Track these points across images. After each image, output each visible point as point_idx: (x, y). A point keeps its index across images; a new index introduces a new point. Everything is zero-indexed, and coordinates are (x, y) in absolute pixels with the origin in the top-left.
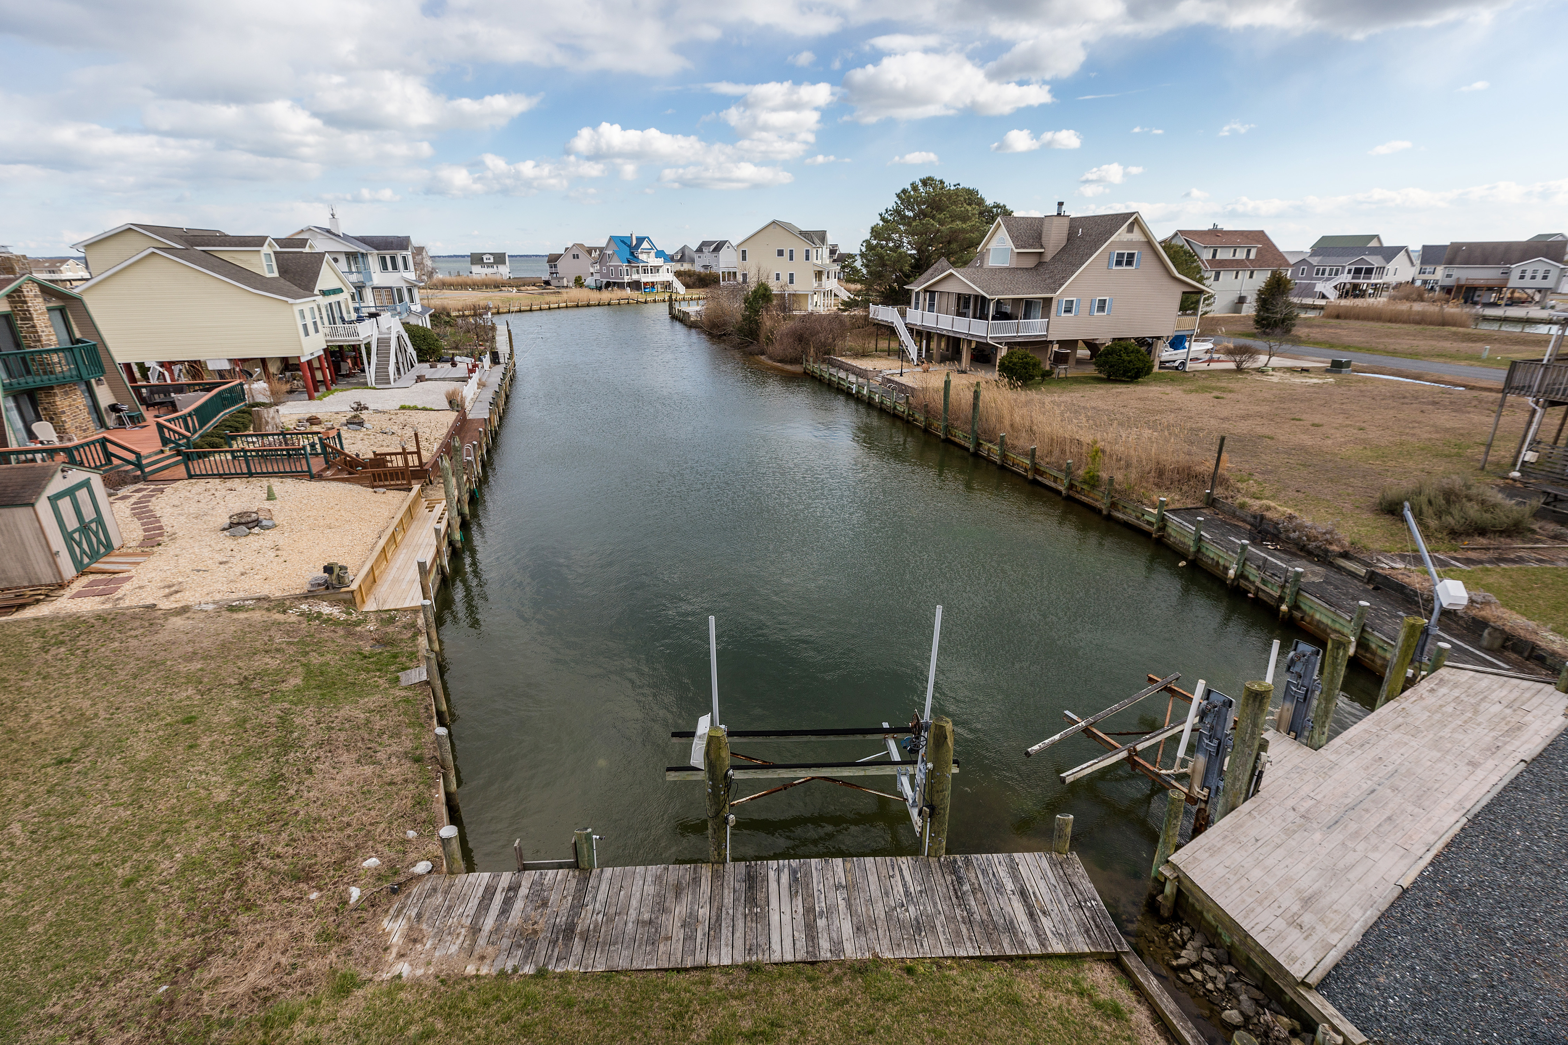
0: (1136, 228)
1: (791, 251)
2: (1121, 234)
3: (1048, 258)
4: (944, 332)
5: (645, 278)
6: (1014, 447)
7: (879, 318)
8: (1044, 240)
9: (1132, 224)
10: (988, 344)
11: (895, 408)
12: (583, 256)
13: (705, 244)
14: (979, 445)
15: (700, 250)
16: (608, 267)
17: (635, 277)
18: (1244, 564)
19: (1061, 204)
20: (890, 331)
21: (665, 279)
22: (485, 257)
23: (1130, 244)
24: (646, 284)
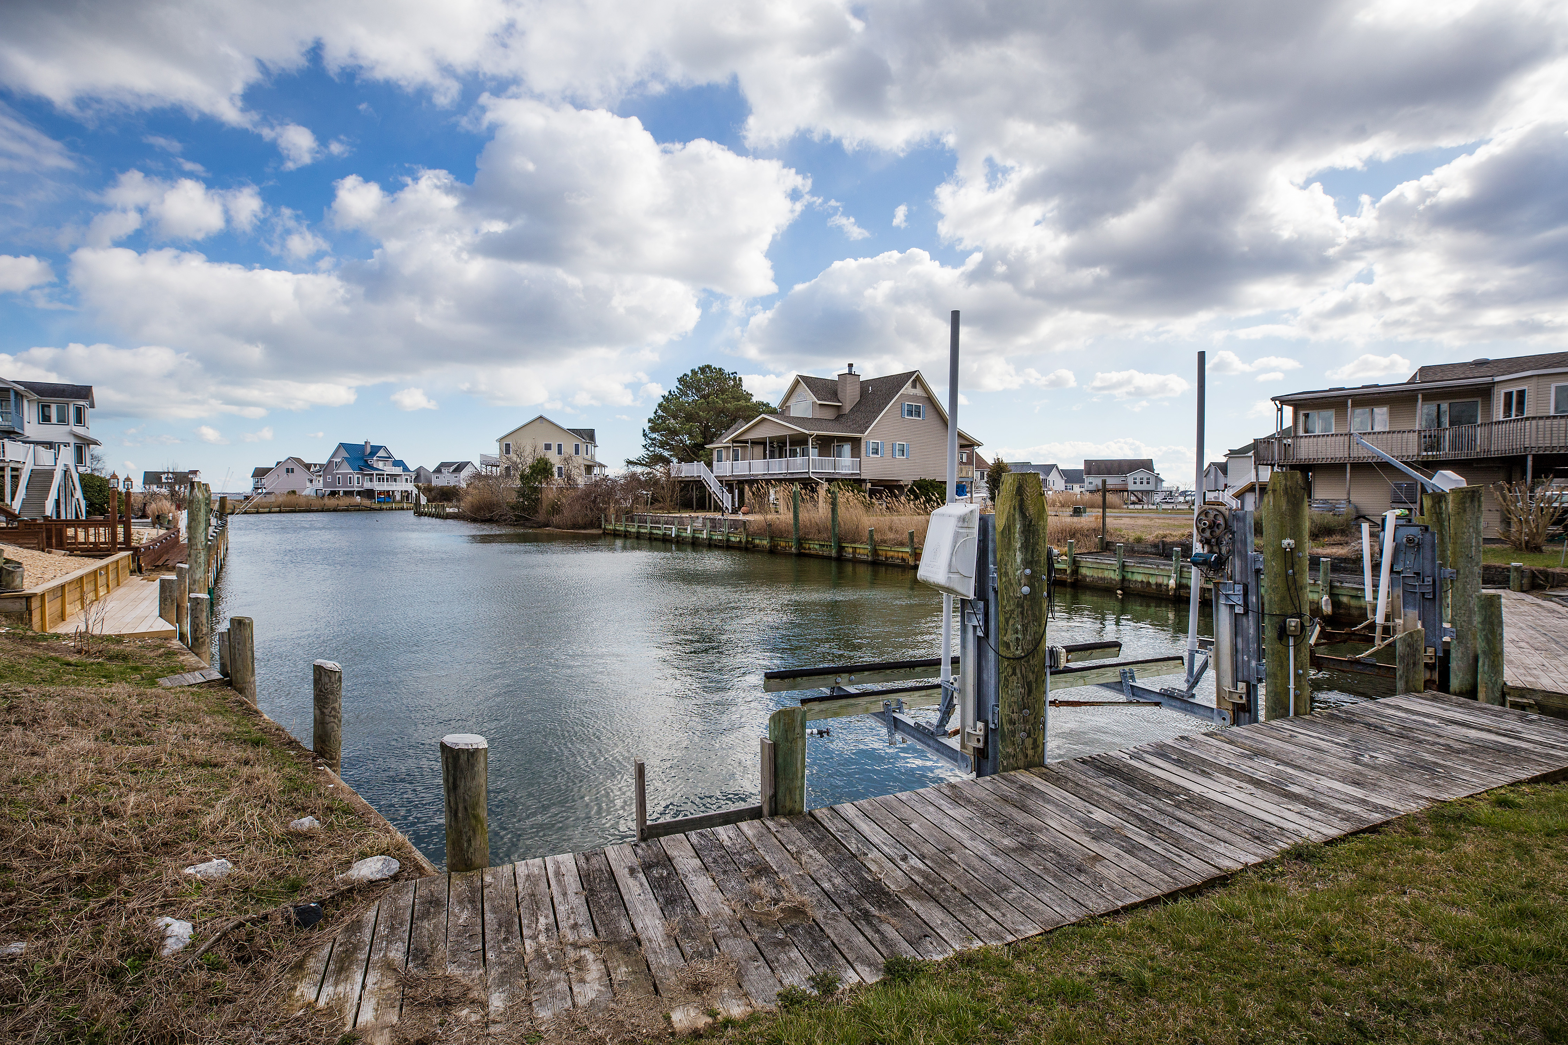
0: (918, 385)
1: (560, 446)
2: (907, 389)
3: (847, 409)
4: (760, 477)
5: (378, 486)
6: (884, 542)
7: (683, 475)
8: (840, 396)
9: (914, 382)
10: (810, 478)
11: (728, 540)
12: (298, 470)
13: (443, 465)
14: (841, 549)
15: (438, 470)
16: (334, 476)
17: (367, 485)
18: (1181, 572)
19: (851, 366)
20: (699, 484)
21: (404, 489)
22: (164, 477)
23: (915, 397)
24: (380, 493)
